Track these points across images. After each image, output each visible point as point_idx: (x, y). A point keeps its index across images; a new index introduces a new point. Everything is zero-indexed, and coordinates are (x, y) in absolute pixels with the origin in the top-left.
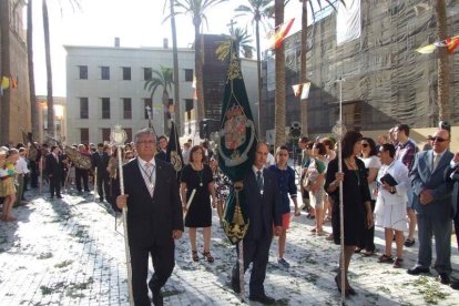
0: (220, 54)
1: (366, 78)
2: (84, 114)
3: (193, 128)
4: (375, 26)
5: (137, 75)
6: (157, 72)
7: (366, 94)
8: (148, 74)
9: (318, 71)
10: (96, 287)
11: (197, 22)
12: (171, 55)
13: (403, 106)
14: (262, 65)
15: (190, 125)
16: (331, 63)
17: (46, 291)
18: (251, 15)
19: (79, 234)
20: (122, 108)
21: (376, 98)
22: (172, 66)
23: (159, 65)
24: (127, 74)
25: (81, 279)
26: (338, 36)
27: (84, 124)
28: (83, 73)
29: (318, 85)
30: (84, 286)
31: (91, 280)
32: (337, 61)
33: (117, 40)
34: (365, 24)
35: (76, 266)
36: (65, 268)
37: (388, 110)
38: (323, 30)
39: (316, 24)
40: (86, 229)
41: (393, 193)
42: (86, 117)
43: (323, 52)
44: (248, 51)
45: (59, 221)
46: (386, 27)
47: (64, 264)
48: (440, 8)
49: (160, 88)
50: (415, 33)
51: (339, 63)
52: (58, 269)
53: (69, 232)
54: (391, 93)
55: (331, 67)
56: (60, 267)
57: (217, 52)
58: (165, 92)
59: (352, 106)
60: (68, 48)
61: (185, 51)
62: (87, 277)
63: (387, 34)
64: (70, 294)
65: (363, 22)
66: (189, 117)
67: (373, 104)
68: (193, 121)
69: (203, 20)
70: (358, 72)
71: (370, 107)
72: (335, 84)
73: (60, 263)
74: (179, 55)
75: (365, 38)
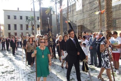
1: (83, 20)
2: (9, 29)
3: (39, 32)
4: (85, 7)
5: (24, 18)
6: (30, 18)
7: (83, 23)
8: (27, 18)
9: (72, 17)
10: (16, 71)
11: (40, 4)
12: (33, 13)
13: (92, 26)
14: (57, 16)
15: (38, 32)
16: (75, 15)
17: (3, 73)
18: (54, 3)
19: (10, 60)
20: (20, 27)
21: (86, 24)
22: (33, 16)
23: (30, 15)
24: (21, 18)
25: (12, 70)
26: (77, 9)
27: (9, 31)
28: (9, 17)
29: (72, 21)
30: (13, 71)
31: (14, 70)
32: (76, 15)
33: (18, 8)
34: (83, 6)
35: (10, 67)
36: (7, 68)
37: (89, 28)
38: (73, 7)
39: (71, 5)
40: (12, 59)
41: (85, 47)
42: (10, 29)
43: (73, 13)
44: (54, 12)
45: (4, 57)
46: (88, 7)
47: (7, 67)
49: (30, 22)
50: (95, 8)
51: (77, 16)
52: (5, 68)
53: (7, 59)
54: (89, 23)
55: (75, 17)
56: (6, 67)
57: (46, 12)
58: (32, 23)
59: (80, 27)
60: (4, 10)
61: (37, 12)
62: (13, 69)
63: (88, 9)
64: (9, 73)
65: (82, 5)
66: (38, 30)
67: (85, 26)
68: (39, 31)
69: (42, 4)
70: (82, 18)
71: (84, 27)
72: (76, 21)
73: (6, 66)
74: (35, 13)
75: (83, 9)
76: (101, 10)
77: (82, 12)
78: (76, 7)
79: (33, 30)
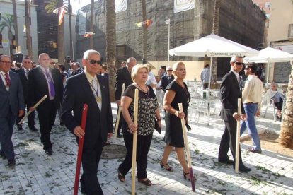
0: (48, 10)
1: (128, 33)
4: (133, 5)
6: (4, 18)
7: (128, 41)
21: (133, 44)
22: (12, 13)
26: (116, 7)
37: (138, 51)
46: (138, 6)
48: (144, 6)
49: (6, 29)
50: (150, 12)
54: (139, 42)
57: (46, 8)
58: (10, 31)
63: (138, 10)
65: (128, 2)
67: (132, 47)
70: (125, 30)
74: (17, 7)
75: (128, 10)
76: (145, 20)
77: (127, 15)
78: (116, 3)
79: (13, 50)
